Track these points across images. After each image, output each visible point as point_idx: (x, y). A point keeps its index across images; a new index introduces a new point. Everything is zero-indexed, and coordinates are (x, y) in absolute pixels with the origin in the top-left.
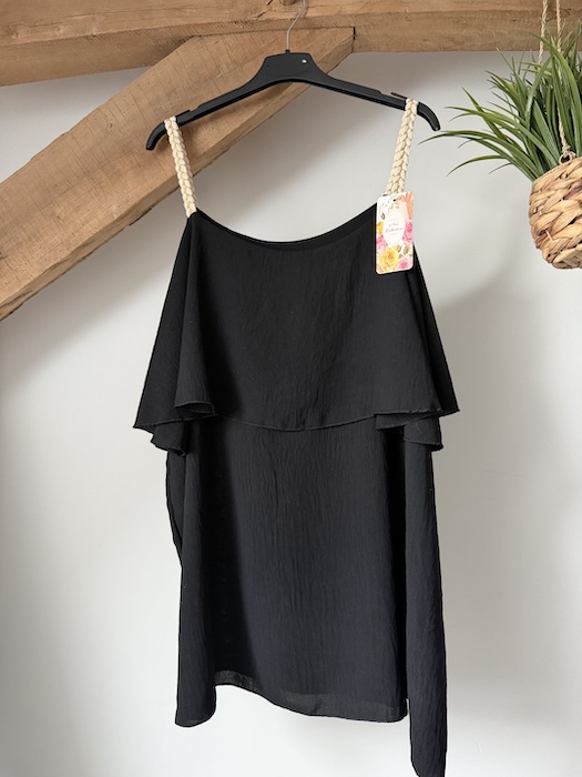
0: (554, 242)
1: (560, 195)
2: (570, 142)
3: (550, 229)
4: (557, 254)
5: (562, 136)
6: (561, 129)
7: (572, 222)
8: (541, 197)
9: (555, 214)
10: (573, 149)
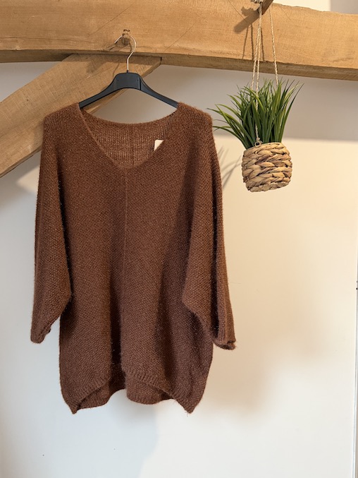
0: (251, 182)
1: (255, 161)
2: (261, 136)
3: (249, 176)
4: (251, 188)
5: (257, 133)
6: (257, 129)
7: (258, 175)
8: (246, 160)
9: (251, 170)
10: (261, 140)
